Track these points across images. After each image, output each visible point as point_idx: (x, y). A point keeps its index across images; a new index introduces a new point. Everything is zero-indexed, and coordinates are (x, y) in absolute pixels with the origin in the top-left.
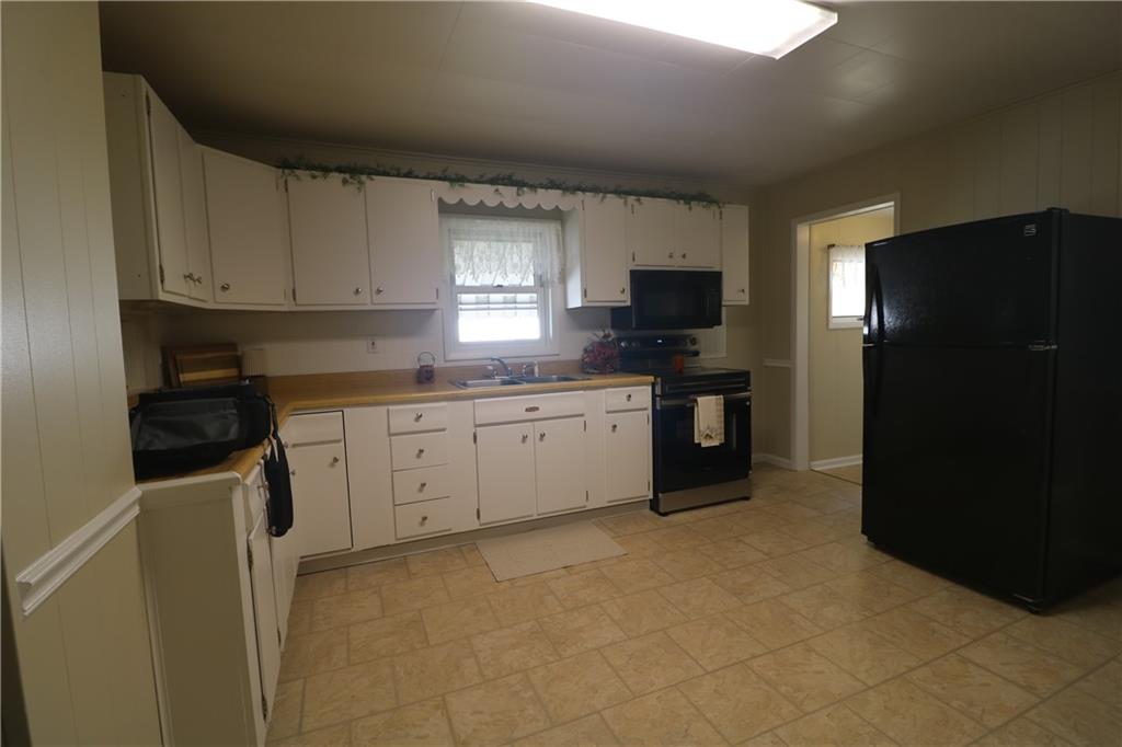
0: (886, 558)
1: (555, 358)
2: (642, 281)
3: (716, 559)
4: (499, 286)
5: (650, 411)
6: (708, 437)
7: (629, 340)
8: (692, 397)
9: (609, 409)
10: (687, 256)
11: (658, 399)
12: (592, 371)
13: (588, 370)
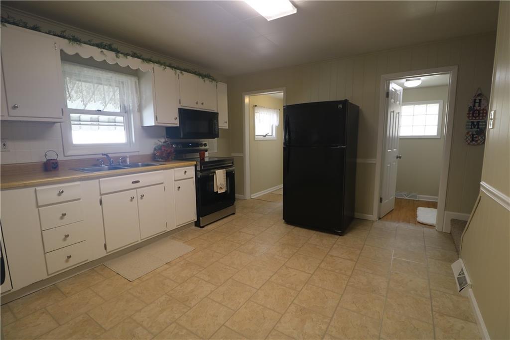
0: (293, 227)
1: (137, 154)
2: (185, 114)
3: (235, 242)
4: (98, 110)
5: (194, 179)
6: (221, 188)
7: (177, 144)
8: (212, 171)
9: (176, 179)
10: (204, 103)
11: (198, 172)
12: (160, 160)
13: (158, 160)
